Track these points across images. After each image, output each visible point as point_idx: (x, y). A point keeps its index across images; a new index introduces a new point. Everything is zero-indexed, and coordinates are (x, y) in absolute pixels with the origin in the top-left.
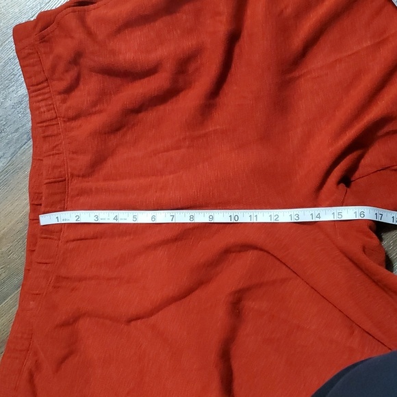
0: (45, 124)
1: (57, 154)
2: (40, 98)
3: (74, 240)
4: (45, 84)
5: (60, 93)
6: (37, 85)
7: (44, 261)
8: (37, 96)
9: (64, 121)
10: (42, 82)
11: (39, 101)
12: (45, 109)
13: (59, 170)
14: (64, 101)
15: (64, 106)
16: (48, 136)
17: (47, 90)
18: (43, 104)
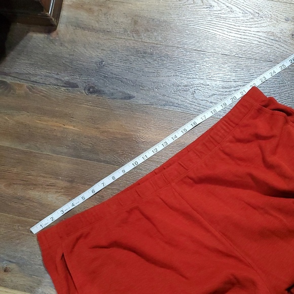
0: (212, 139)
1: (198, 156)
2: (225, 127)
3: (160, 198)
4: (234, 125)
5: (234, 137)
6: (231, 121)
7: (139, 193)
8: (225, 125)
9: (219, 149)
10: (234, 123)
11: (222, 128)
12: (220, 134)
13: (191, 164)
14: (231, 142)
15: (228, 144)
16: (206, 145)
17: (231, 128)
18: (223, 132)
